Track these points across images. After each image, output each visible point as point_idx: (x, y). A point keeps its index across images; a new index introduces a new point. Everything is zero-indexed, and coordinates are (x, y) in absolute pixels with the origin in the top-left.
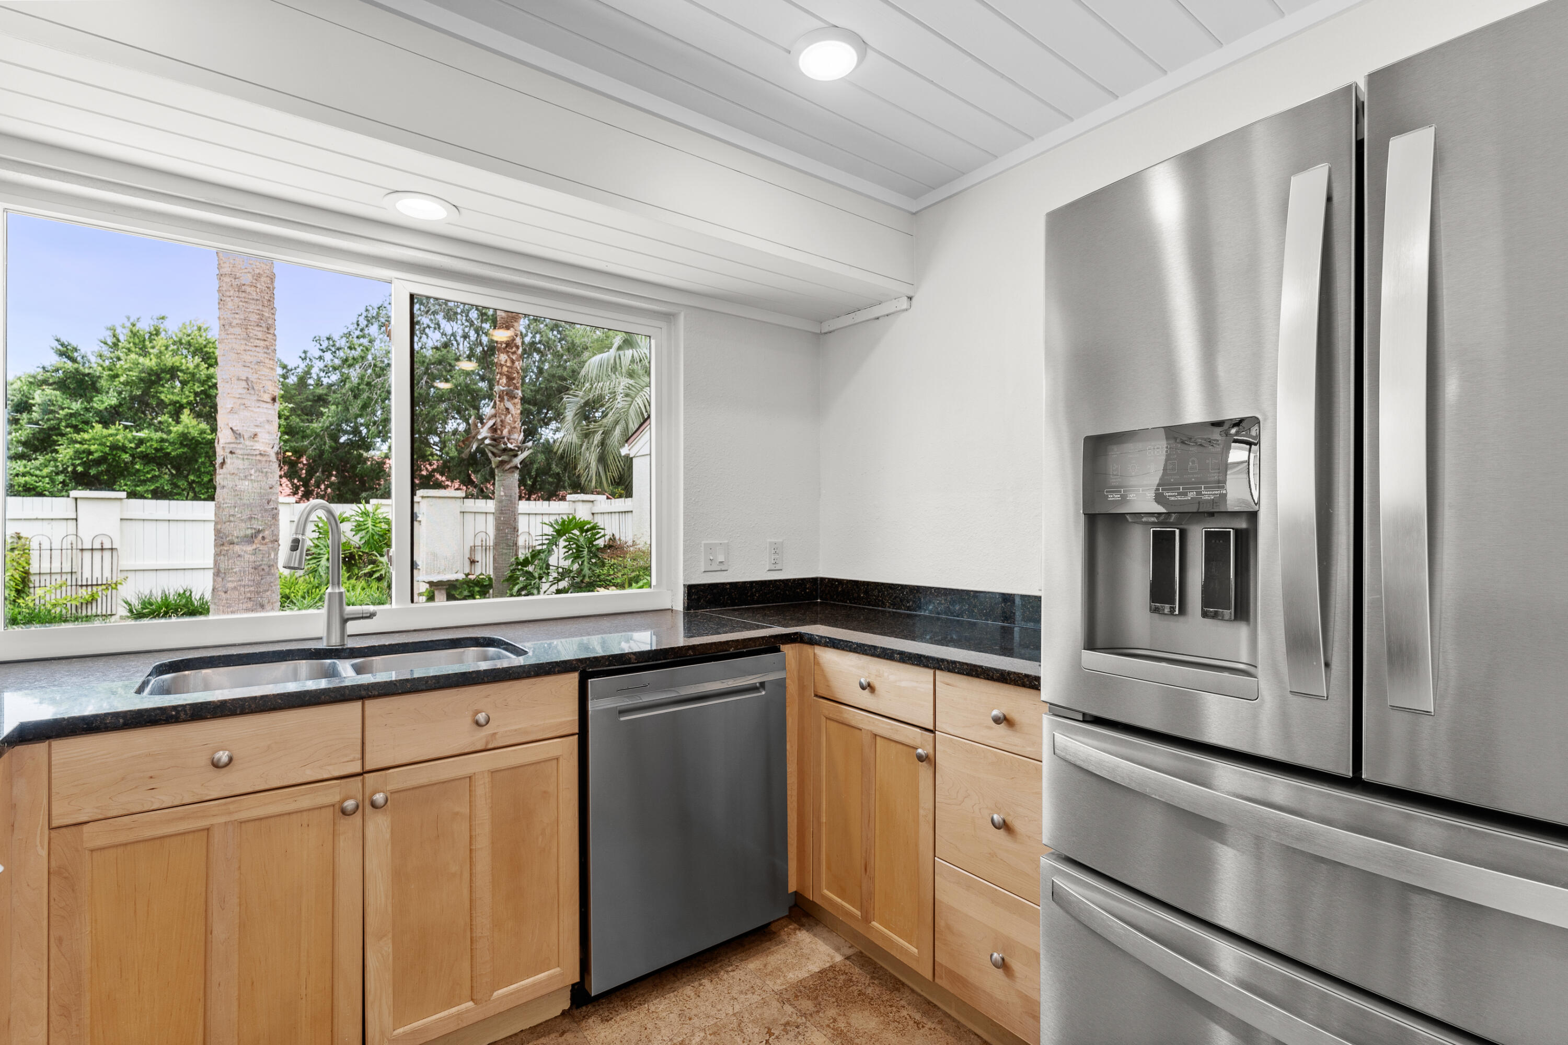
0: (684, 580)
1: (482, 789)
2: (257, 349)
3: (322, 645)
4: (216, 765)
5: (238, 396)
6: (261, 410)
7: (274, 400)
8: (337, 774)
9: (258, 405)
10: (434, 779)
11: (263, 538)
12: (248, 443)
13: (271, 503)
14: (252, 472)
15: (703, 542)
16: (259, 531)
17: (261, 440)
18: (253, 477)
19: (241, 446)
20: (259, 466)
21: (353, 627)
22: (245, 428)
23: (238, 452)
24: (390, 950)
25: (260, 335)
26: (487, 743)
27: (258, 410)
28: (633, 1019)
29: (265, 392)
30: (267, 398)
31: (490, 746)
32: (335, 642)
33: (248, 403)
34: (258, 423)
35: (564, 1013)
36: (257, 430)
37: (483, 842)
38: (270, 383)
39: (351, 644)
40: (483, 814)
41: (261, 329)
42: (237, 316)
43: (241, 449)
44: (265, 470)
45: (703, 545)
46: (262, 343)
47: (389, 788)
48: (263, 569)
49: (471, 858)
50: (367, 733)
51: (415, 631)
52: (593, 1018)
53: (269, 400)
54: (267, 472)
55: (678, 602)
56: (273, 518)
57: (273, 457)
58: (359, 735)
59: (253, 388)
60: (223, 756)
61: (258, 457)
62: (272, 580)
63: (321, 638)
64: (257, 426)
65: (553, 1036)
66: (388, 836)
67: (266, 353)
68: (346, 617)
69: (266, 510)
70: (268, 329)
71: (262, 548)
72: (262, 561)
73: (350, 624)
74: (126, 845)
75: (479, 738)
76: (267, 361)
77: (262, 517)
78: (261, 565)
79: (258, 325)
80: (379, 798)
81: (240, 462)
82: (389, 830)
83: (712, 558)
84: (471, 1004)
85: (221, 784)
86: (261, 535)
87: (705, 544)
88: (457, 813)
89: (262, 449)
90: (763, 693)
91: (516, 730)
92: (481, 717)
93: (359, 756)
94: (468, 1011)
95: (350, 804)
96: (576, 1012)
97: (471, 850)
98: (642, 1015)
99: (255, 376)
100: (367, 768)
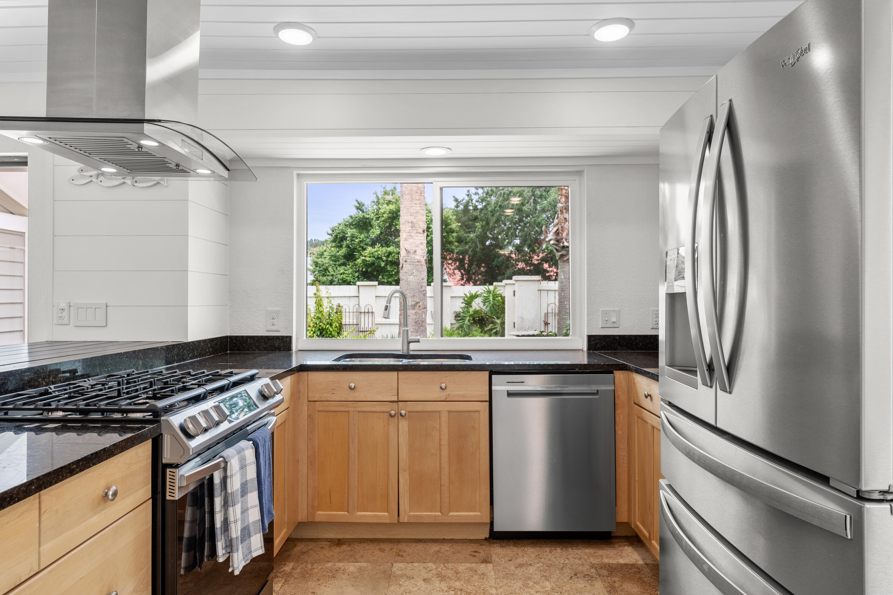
0: (588, 332)
1: (445, 418)
2: (416, 205)
3: (400, 353)
4: (350, 388)
5: (408, 231)
6: (418, 238)
7: (424, 231)
8: (389, 400)
9: (417, 235)
10: (425, 410)
11: (419, 307)
12: (412, 256)
13: (423, 288)
14: (414, 271)
15: (601, 309)
16: (417, 303)
17: (418, 254)
18: (414, 274)
19: (409, 258)
20: (417, 268)
21: (413, 346)
22: (411, 248)
23: (409, 261)
24: (408, 478)
25: (417, 198)
26: (446, 398)
27: (416, 238)
28: (514, 550)
29: (420, 228)
30: (421, 232)
31: (448, 400)
32: (405, 352)
33: (412, 234)
34: (416, 245)
35: (486, 539)
36: (416, 248)
37: (445, 442)
38: (422, 223)
39: (411, 353)
40: (445, 430)
41: (418, 194)
42: (407, 189)
43: (409, 259)
44: (420, 270)
45: (600, 311)
46: (418, 202)
47: (407, 409)
48: (419, 323)
49: (440, 449)
50: (399, 385)
51: (442, 350)
52: (497, 544)
53: (422, 232)
54: (421, 271)
55: (583, 345)
56: (424, 296)
57: (424, 262)
58: (396, 386)
59: (414, 227)
60: (352, 385)
61: (417, 263)
62: (423, 329)
63: (400, 351)
64: (416, 246)
65: (477, 544)
66: (407, 430)
67: (420, 207)
68: (409, 341)
69: (420, 291)
70: (421, 194)
71: (419, 311)
72: (419, 319)
73: (411, 344)
74: (327, 411)
75: (442, 395)
76: (421, 211)
77: (419, 295)
78: (418, 321)
79: (416, 193)
80: (403, 412)
81: (409, 266)
82: (407, 428)
83: (606, 319)
84: (440, 514)
85: (352, 396)
86: (418, 305)
87: (602, 311)
88: (434, 427)
89: (418, 258)
90: (597, 397)
91: (459, 394)
92: (443, 386)
93: (396, 394)
94: (438, 516)
95: (393, 412)
96: (491, 541)
97: (440, 445)
98: (519, 550)
99: (416, 220)
100: (399, 400)
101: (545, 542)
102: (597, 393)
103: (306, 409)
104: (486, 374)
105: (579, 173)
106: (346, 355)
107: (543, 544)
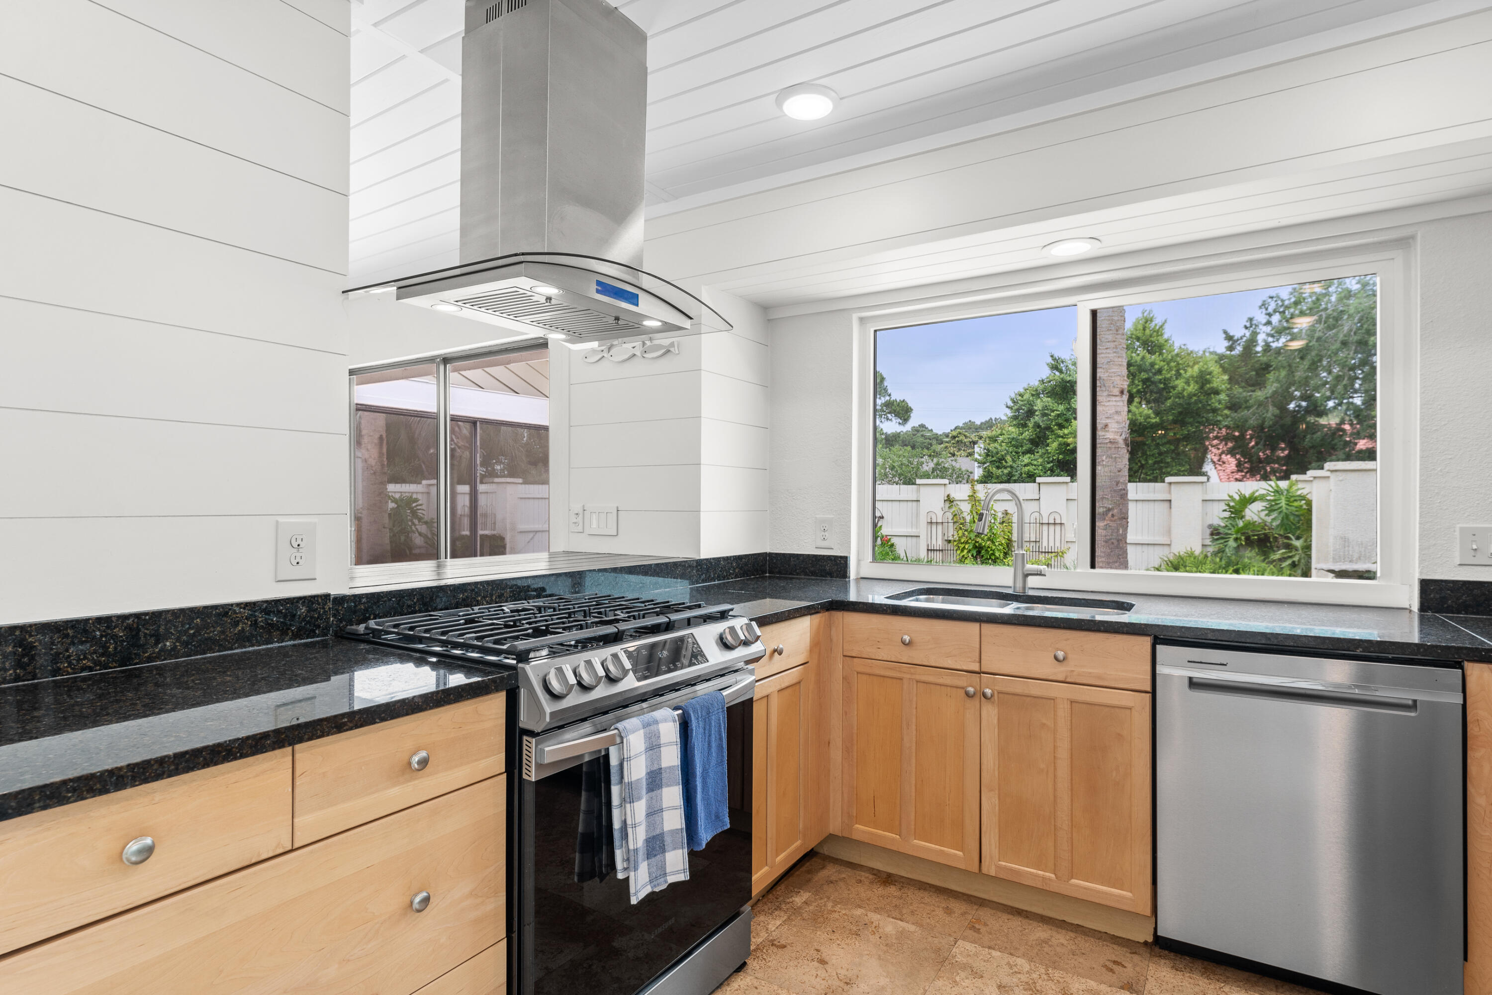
0: (1421, 573)
1: (1063, 711)
2: (1108, 351)
3: (1010, 591)
4: (903, 642)
6: (1111, 403)
7: (1122, 392)
8: (965, 668)
9: (1109, 399)
10: (1026, 692)
11: (1113, 516)
12: (1101, 433)
13: (1120, 484)
14: (1104, 458)
15: (1458, 526)
16: (1109, 510)
17: (1111, 430)
18: (1104, 463)
20: (1109, 453)
21: (1032, 581)
24: (997, 802)
25: (1110, 338)
26: (1066, 677)
27: (1108, 404)
28: (1201, 983)
29: (1114, 387)
30: (1116, 391)
31: (1068, 680)
32: (1019, 590)
33: (1101, 399)
34: (1108, 415)
35: (1146, 943)
36: (1108, 421)
37: (1063, 754)
38: (1119, 378)
39: (1031, 593)
40: (1064, 733)
41: (1111, 332)
44: (1114, 456)
45: (1457, 530)
46: (1112, 345)
47: (997, 688)
48: (1113, 543)
49: (1055, 763)
50: (982, 646)
51: (1092, 592)
52: (1167, 961)
53: (1118, 393)
54: (1115, 458)
55: (1412, 599)
56: (1121, 498)
57: (1121, 444)
58: (978, 646)
59: (1104, 386)
60: (907, 638)
61: (1109, 445)
62: (1120, 553)
63: (1011, 587)
64: (1108, 418)
65: (1125, 949)
66: (996, 721)
67: (1115, 352)
68: (1026, 573)
69: (1115, 491)
70: (1117, 331)
71: (1111, 524)
72: (1112, 535)
73: (1030, 578)
74: (870, 675)
75: (1060, 672)
76: (1116, 359)
77: (1112, 497)
78: (1111, 539)
79: (1108, 330)
80: (988, 691)
82: (996, 718)
83: (1475, 547)
84: (1053, 876)
85: (906, 655)
86: (1111, 513)
87: (1462, 529)
88: (1044, 724)
89: (1111, 437)
90: (1413, 714)
91: (1090, 673)
92: (1060, 654)
93: (978, 660)
94: (1050, 880)
95: (971, 690)
96: (1157, 949)
97: (1054, 757)
98: (1212, 986)
99: (1107, 375)
100: (983, 670)
101: (1277, 987)
102: (1414, 705)
103: (841, 667)
104: (1147, 641)
105: (1404, 242)
106: (922, 589)
107: (1271, 990)
